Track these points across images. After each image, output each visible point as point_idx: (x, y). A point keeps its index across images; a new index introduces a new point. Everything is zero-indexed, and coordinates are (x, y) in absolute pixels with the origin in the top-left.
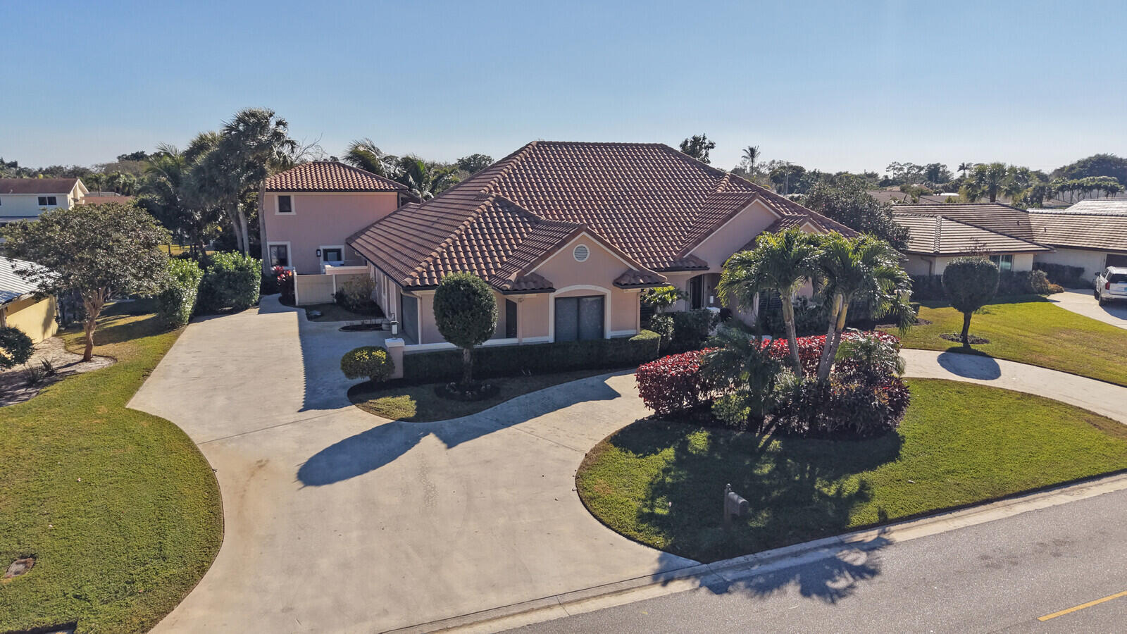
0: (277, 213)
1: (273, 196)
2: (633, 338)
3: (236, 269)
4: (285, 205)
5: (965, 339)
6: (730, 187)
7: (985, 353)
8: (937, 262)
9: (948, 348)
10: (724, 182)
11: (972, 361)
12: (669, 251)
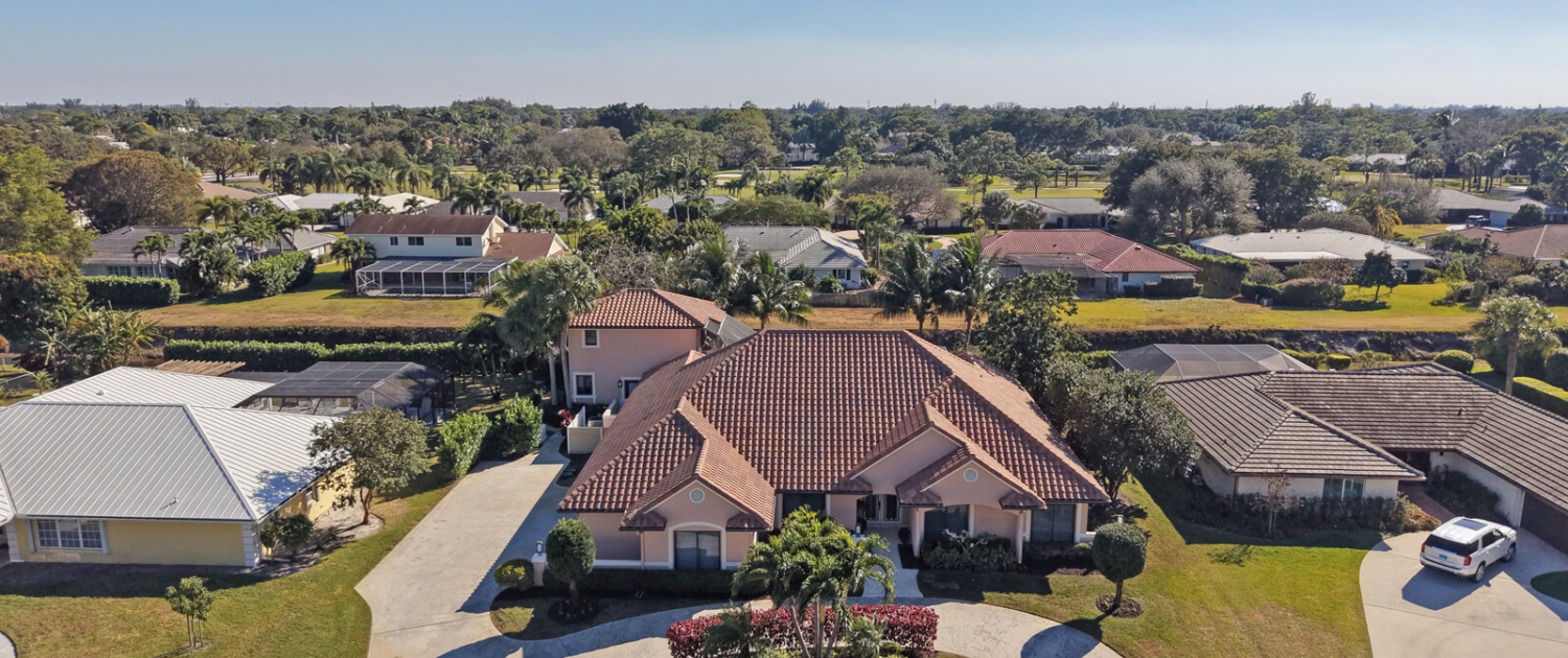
0: (584, 346)
1: (580, 332)
4: (591, 337)
5: (1112, 608)
6: (946, 394)
7: (1101, 632)
8: (1242, 481)
9: (1070, 619)
10: (941, 388)
11: (1067, 642)
12: (840, 471)
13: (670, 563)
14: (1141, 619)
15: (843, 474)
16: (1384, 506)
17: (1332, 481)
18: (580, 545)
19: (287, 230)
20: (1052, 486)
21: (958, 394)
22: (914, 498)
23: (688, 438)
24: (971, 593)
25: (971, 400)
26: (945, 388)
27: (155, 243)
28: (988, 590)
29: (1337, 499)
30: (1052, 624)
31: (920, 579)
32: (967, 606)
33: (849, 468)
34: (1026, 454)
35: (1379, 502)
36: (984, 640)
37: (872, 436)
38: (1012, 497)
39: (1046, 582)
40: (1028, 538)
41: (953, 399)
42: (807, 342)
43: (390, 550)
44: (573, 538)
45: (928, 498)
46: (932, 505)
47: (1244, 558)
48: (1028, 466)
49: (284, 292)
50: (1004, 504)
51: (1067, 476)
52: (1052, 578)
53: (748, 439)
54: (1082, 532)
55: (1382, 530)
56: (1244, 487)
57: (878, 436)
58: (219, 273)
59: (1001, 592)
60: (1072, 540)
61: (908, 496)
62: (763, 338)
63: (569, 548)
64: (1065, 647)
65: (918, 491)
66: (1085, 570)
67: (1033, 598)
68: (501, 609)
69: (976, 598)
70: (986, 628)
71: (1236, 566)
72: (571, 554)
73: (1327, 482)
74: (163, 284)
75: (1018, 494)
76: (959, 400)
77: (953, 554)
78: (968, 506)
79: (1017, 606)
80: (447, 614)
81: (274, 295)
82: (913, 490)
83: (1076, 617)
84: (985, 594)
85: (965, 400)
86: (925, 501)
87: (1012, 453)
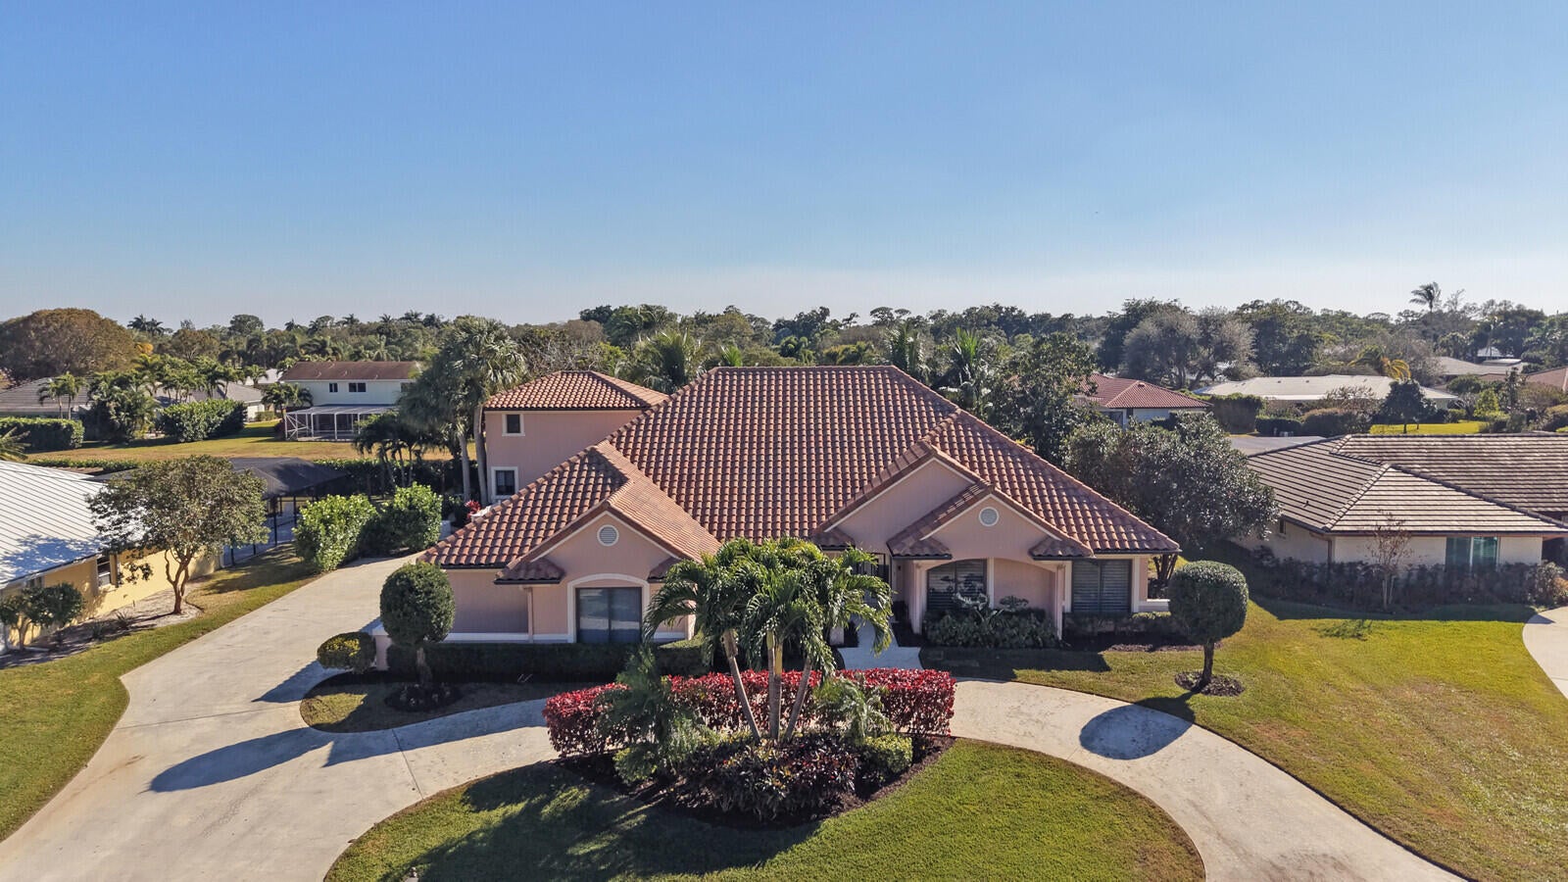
0: (505, 434)
1: (501, 415)
2: (664, 646)
4: (513, 425)
5: (1203, 684)
6: (949, 431)
7: (1192, 712)
8: (1338, 542)
9: (1143, 697)
10: (943, 424)
11: (1145, 724)
12: (810, 523)
13: (570, 636)
14: (1245, 696)
15: (815, 526)
16: (1528, 575)
17: (1457, 541)
18: (428, 593)
19: (220, 381)
20: (1100, 534)
21: (965, 432)
22: (912, 548)
23: (605, 479)
24: (999, 670)
25: (983, 438)
26: (949, 425)
27: (64, 386)
28: (1020, 668)
29: (1464, 567)
30: (1119, 704)
31: (922, 657)
32: (994, 686)
33: (824, 518)
34: (1060, 497)
35: (1520, 568)
36: (1022, 723)
37: (853, 481)
38: (1048, 544)
39: (1101, 659)
40: (1068, 608)
41: (959, 437)
42: (770, 380)
43: (194, 638)
44: (418, 583)
45: (931, 548)
46: (938, 556)
47: (1364, 632)
48: (1064, 511)
49: (204, 439)
50: (1036, 553)
51: (1119, 521)
52: (1108, 655)
53: (689, 487)
54: (1140, 599)
55: (1530, 603)
56: (1342, 553)
57: (862, 481)
58: (131, 416)
59: (1039, 668)
60: (1129, 607)
61: (904, 545)
62: (713, 377)
63: (411, 596)
64: (1143, 730)
65: (917, 539)
66: (1149, 646)
67: (1086, 676)
68: (319, 697)
69: (1006, 676)
70: (1024, 709)
71: (1356, 640)
72: (415, 607)
73: (1450, 542)
74: (64, 425)
75: (1054, 541)
76: (967, 438)
77: (967, 624)
78: (984, 562)
79: (1064, 685)
80: (238, 704)
81: (192, 441)
82: (909, 538)
83: (1151, 695)
84: (1016, 671)
85: (975, 438)
86: (927, 551)
87: (1042, 497)
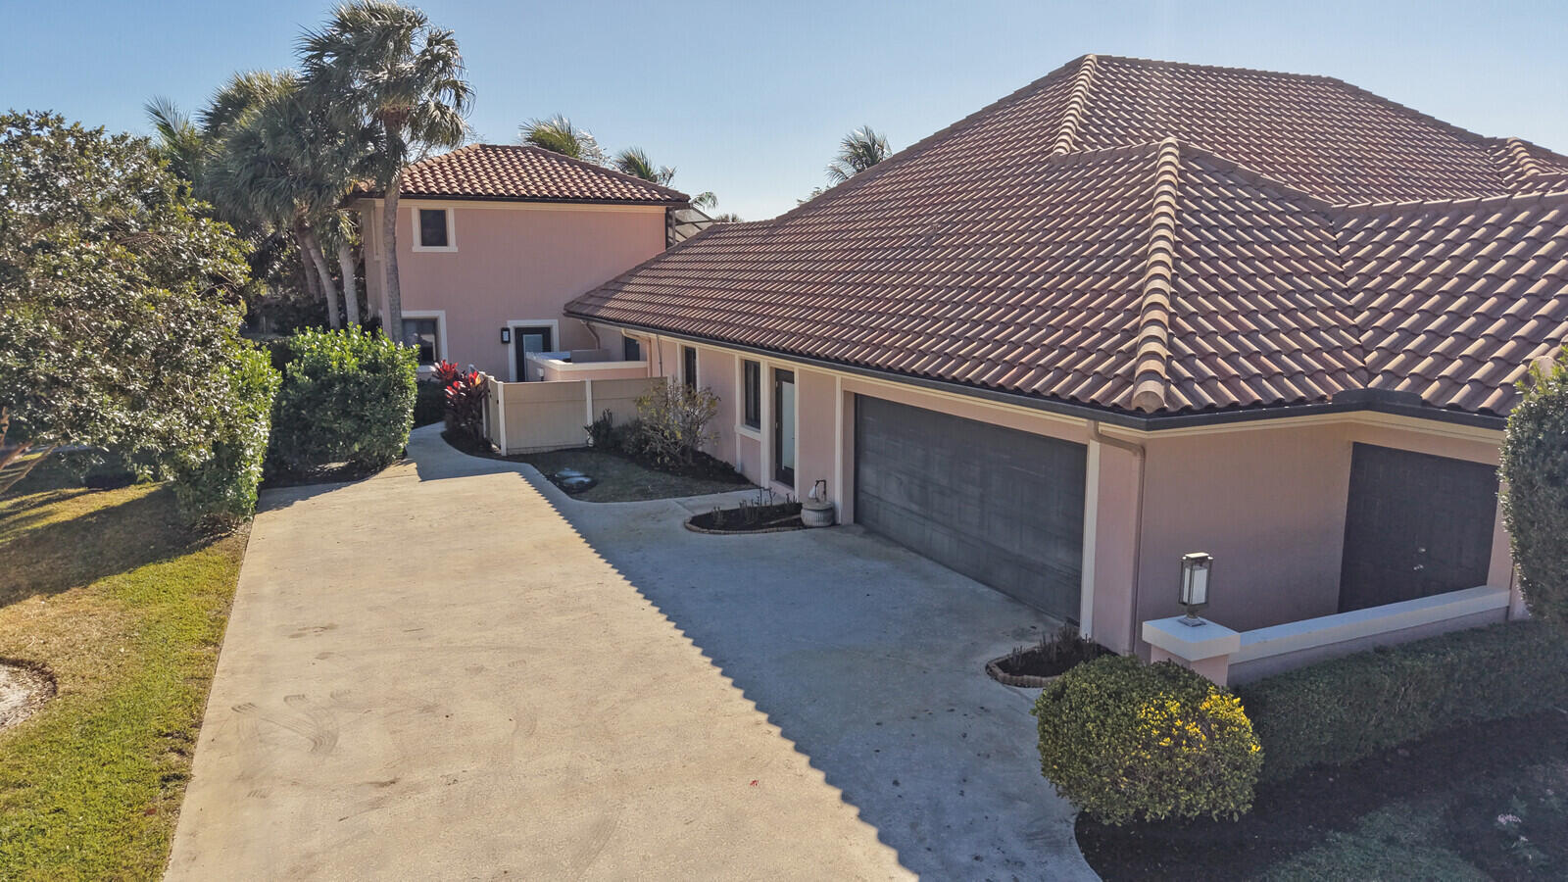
0: (417, 247)
1: (408, 209)
3: (361, 367)
4: (434, 230)
